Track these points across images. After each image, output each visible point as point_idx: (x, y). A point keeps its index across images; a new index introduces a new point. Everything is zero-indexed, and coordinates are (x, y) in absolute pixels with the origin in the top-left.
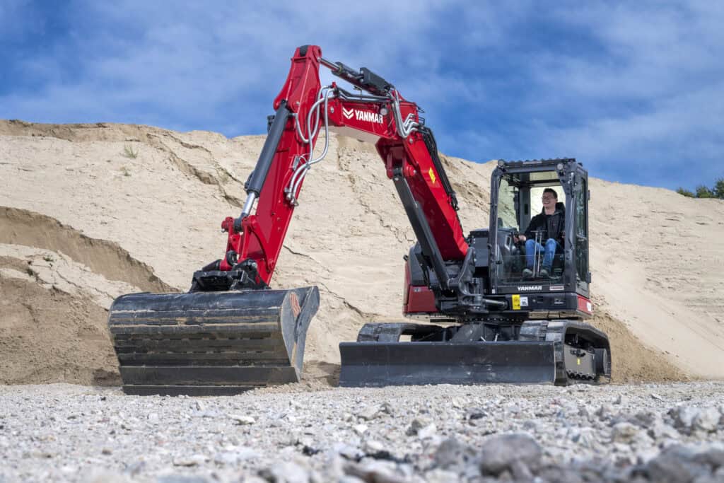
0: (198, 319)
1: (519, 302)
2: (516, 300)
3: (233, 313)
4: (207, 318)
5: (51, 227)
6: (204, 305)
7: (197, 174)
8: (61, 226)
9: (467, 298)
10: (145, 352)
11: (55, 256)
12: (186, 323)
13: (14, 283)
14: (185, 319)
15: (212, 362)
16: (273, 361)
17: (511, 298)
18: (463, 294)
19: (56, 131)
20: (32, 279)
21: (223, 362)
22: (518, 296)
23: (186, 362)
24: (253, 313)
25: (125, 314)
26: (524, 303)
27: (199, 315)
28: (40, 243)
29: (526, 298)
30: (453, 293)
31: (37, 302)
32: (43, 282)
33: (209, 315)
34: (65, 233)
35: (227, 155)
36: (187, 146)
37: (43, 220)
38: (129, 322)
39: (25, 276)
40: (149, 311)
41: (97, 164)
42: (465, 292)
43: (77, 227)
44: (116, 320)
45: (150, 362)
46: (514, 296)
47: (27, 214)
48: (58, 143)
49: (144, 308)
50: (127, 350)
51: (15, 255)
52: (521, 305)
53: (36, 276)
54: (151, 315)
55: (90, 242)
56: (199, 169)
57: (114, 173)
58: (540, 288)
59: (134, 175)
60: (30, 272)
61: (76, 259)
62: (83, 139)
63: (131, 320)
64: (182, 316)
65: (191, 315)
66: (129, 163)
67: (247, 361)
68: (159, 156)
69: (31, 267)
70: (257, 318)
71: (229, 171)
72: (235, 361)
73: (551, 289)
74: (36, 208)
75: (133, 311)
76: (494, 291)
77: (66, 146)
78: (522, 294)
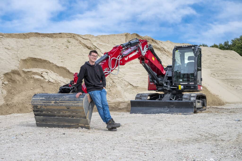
0: (58, 102)
1: (181, 87)
2: (180, 87)
3: (69, 100)
4: (60, 102)
5: (48, 63)
6: (60, 97)
7: (87, 47)
8: (50, 63)
9: (165, 87)
10: (42, 112)
11: (48, 71)
12: (54, 103)
13: (38, 80)
14: (54, 102)
15: (62, 116)
16: (81, 117)
17: (178, 86)
18: (164, 86)
19: (48, 35)
20: (42, 78)
21: (66, 116)
22: (180, 86)
23: (55, 116)
24: (75, 100)
25: (36, 99)
26: (182, 88)
27: (58, 100)
28: (44, 68)
29: (183, 86)
30: (162, 85)
31: (44, 85)
32: (46, 79)
33: (61, 100)
34: (51, 65)
35: (95, 41)
36: (84, 39)
37: (45, 61)
38: (37, 102)
39: (40, 78)
40: (44, 98)
41: (60, 45)
42: (165, 85)
43: (55, 63)
44: (33, 101)
45: (44, 115)
46: (179, 86)
47: (41, 59)
48: (49, 39)
49: (42, 98)
50: (37, 111)
51: (38, 71)
52: (181, 88)
53: (44, 77)
54: (44, 100)
55: (58, 67)
56: (88, 46)
57: (64, 47)
58: (187, 83)
59: (70, 48)
60: (42, 76)
61: (55, 72)
62: (55, 38)
63: (38, 101)
64: (53, 101)
65: (56, 100)
66: (68, 44)
67: (73, 117)
68: (77, 42)
69: (42, 75)
70: (76, 102)
71: (96, 46)
72: (69, 116)
73: (190, 84)
74: (43, 58)
75: (39, 98)
76: (173, 84)
77: (51, 40)
78: (182, 85)
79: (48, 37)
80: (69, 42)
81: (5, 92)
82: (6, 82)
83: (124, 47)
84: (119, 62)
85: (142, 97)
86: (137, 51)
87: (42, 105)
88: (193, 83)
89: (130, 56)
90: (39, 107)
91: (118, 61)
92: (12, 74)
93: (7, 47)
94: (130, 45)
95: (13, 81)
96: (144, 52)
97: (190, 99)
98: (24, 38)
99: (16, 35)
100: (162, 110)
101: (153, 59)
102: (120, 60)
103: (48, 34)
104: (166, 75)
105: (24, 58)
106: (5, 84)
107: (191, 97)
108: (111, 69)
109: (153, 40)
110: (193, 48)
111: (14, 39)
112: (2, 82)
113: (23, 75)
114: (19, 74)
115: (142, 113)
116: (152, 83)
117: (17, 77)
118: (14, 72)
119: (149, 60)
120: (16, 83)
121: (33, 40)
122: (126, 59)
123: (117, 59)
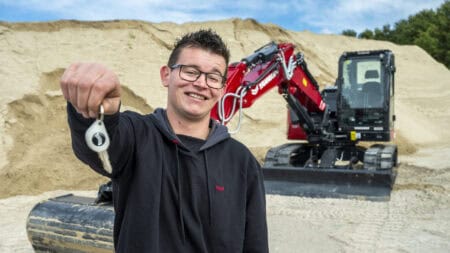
0: (93, 236)
4: (100, 236)
6: (99, 222)
7: (166, 46)
9: (325, 136)
12: (84, 237)
14: (82, 234)
18: (323, 134)
19: (94, 24)
25: (39, 221)
27: (94, 232)
30: (318, 133)
33: (101, 233)
36: (160, 30)
38: (40, 229)
40: (57, 221)
41: (115, 42)
44: (32, 225)
48: (96, 31)
49: (53, 217)
54: (58, 225)
56: (167, 43)
57: (124, 47)
59: (135, 48)
63: (43, 226)
64: (80, 230)
65: (88, 230)
66: (132, 41)
75: (43, 219)
77: (99, 33)
78: (357, 131)
79: (94, 27)
80: (133, 37)
81: (10, 141)
82: (13, 120)
83: (248, 64)
84: (241, 102)
85: (279, 158)
86: (277, 72)
87: (53, 237)
88: (381, 129)
89: (263, 84)
90: (46, 240)
91: (238, 99)
92: (25, 103)
93: (17, 48)
94: (260, 58)
95: (28, 117)
96: (289, 72)
97: (380, 165)
98: (51, 31)
99: (34, 24)
100: (323, 188)
101: (305, 82)
102: (244, 98)
103: (95, 22)
104: (326, 112)
105: (49, 70)
106: (11, 125)
107: (382, 160)
108: (224, 120)
109: (280, 31)
110: (382, 56)
111: (30, 32)
112: (3, 120)
113: (47, 103)
114: (38, 102)
115: (281, 194)
116: (295, 126)
117: (34, 109)
118: (29, 99)
119: (297, 87)
120: (33, 119)
121: (66, 34)
122: (254, 92)
123: (236, 95)
